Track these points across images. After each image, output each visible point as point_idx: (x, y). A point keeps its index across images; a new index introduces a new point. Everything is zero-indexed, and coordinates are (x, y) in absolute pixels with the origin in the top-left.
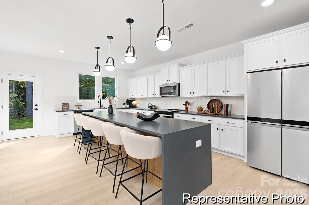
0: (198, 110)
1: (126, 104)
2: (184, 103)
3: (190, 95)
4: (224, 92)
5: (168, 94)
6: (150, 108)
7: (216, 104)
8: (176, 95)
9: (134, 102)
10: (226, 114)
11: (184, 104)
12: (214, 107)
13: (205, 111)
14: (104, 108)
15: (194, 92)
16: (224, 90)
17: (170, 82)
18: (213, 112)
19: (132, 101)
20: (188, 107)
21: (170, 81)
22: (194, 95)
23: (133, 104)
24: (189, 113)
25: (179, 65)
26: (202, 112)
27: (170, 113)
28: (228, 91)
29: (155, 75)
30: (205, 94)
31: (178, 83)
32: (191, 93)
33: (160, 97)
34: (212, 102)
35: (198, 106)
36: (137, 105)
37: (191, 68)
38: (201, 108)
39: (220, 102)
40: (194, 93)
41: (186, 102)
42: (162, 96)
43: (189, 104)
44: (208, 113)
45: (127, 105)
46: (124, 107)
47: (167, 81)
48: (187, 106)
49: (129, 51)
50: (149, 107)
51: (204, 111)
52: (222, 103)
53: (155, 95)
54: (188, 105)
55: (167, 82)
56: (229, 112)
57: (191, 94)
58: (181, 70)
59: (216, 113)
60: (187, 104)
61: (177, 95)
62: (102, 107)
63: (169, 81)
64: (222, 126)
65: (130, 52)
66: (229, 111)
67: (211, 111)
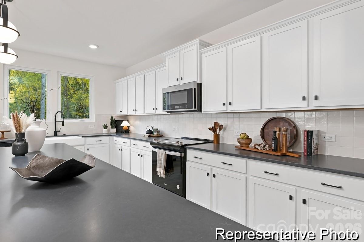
0: (240, 143)
1: (110, 126)
2: (212, 126)
3: (223, 109)
4: (304, 99)
5: (177, 107)
6: (149, 134)
7: (283, 129)
8: (193, 109)
9: (125, 124)
10: (307, 155)
11: (210, 129)
12: (277, 136)
13: (257, 146)
14: (64, 135)
15: (231, 102)
16: (306, 96)
17: (182, 82)
18: (276, 150)
19: (122, 121)
20: (218, 135)
21: (182, 79)
22: (230, 109)
23: (123, 126)
24: (221, 151)
25: (200, 44)
26: (248, 147)
27: (179, 149)
28: (316, 98)
29: (157, 71)
30: (256, 107)
31: (198, 82)
32: (224, 104)
33: (164, 112)
34: (270, 125)
35: (241, 133)
36: (131, 128)
37: (224, 49)
38: (248, 137)
39: (290, 125)
40: (230, 104)
41: (216, 124)
42: (168, 112)
43: (221, 127)
44: (264, 151)
45: (112, 128)
46: (105, 132)
47: (177, 80)
48: (218, 133)
50: (147, 133)
51: (254, 146)
52: (295, 127)
53: (156, 109)
54: (218, 129)
55: (177, 83)
56: (313, 148)
57: (225, 107)
58: (203, 56)
59: (284, 151)
60: (216, 128)
61: (195, 108)
62: (58, 134)
63: (179, 79)
64: (303, 190)
66: (314, 145)
67: (270, 146)
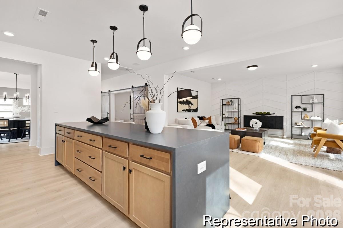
49: (112, 57)
65: (114, 58)
